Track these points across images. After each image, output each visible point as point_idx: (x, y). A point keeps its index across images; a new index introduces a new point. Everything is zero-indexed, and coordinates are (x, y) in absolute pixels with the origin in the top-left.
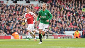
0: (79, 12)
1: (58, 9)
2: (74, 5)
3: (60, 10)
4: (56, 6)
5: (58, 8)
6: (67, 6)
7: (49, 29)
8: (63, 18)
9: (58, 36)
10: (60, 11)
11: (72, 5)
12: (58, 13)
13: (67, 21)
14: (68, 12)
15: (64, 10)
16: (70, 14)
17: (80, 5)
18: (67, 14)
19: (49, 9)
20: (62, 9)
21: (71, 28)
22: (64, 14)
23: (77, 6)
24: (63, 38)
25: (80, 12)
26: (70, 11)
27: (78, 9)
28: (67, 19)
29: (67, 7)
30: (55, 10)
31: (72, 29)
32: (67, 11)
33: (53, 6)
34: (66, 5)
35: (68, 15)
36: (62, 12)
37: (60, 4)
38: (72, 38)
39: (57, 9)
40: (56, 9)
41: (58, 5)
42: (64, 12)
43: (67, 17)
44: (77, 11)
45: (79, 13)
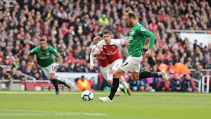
0: (92, 24)
1: (39, 17)
2: (78, 6)
3: (44, 18)
4: (33, 8)
5: (38, 13)
6: (62, 9)
7: (14, 66)
8: (50, 38)
9: (35, 85)
10: (42, 20)
11: (75, 7)
12: (38, 24)
13: (59, 46)
14: (64, 24)
15: (52, 19)
16: (69, 28)
17: (93, 6)
18: (60, 30)
19: (14, 13)
20: (49, 15)
21: (70, 64)
22: (54, 28)
23: (86, 10)
24: (49, 89)
25: (94, 23)
26: (68, 21)
27: (90, 16)
28: (61, 41)
29: (61, 12)
30: (30, 18)
31: (73, 66)
32: (61, 21)
33: (26, 7)
34: (58, 5)
35: (63, 31)
36: (47, 24)
37: (43, 3)
38: (72, 90)
39: (35, 14)
40: (33, 15)
41: (38, 6)
42: (52, 23)
43: (61, 36)
44: (85, 23)
45: (91, 26)
